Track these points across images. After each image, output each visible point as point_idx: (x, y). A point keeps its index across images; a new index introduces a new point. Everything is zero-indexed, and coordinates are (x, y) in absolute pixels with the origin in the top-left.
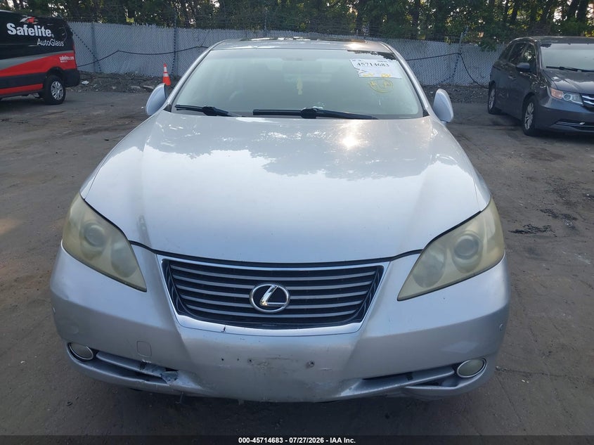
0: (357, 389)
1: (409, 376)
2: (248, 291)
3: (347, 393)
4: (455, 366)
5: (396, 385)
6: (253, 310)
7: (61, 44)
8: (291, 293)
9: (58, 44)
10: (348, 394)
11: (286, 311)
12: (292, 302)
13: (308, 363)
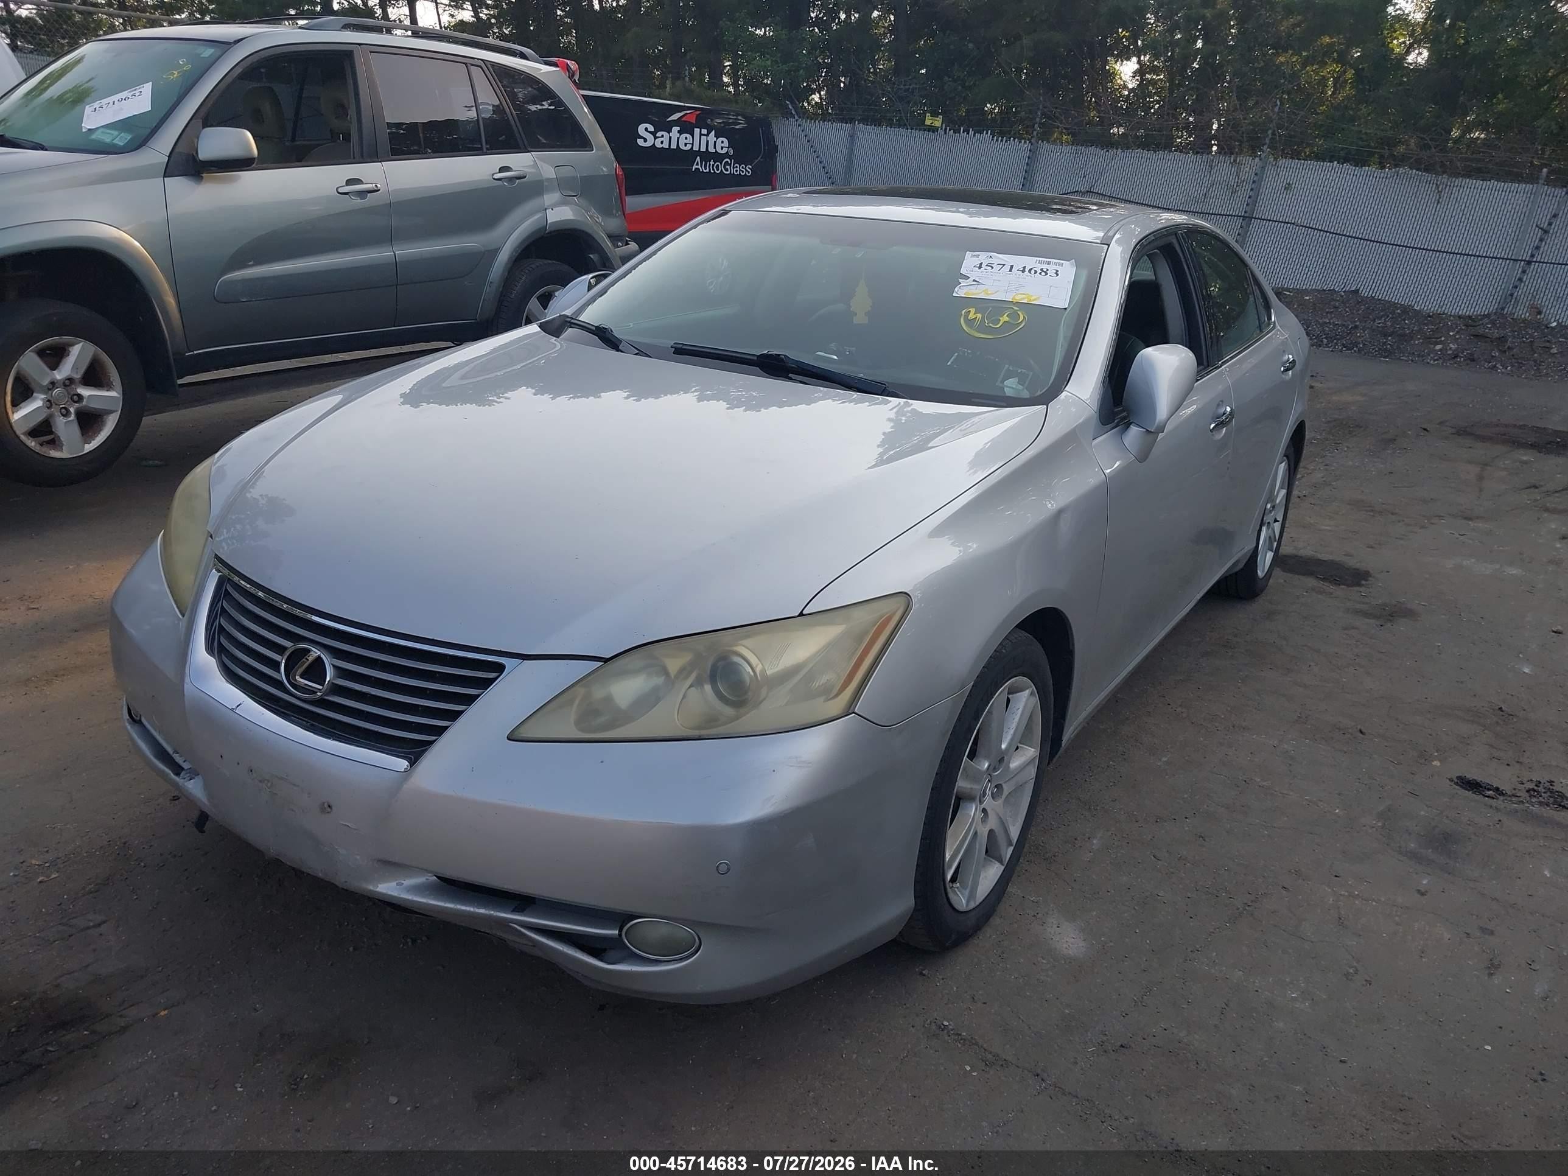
0: (417, 889)
1: (523, 902)
2: (281, 650)
3: (388, 888)
4: (622, 919)
5: (482, 911)
6: (278, 684)
7: (746, 170)
8: (341, 672)
9: (739, 170)
10: (390, 893)
11: (322, 703)
12: (336, 690)
13: (324, 803)
